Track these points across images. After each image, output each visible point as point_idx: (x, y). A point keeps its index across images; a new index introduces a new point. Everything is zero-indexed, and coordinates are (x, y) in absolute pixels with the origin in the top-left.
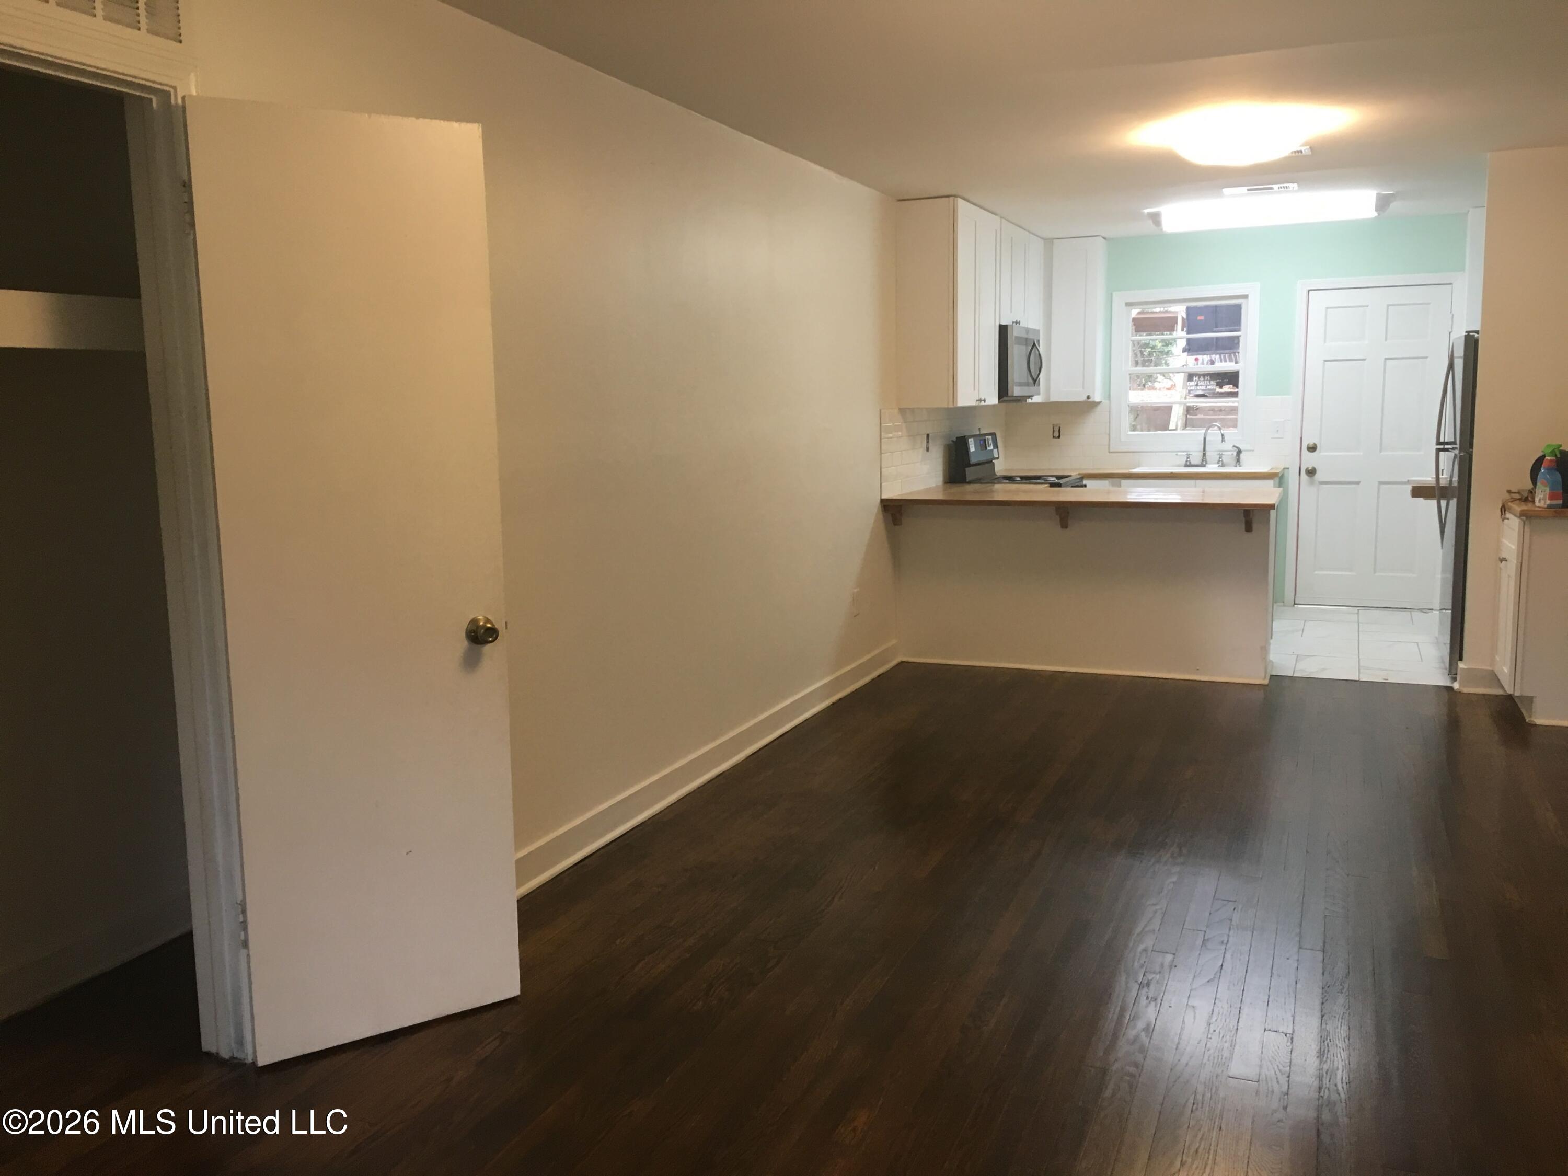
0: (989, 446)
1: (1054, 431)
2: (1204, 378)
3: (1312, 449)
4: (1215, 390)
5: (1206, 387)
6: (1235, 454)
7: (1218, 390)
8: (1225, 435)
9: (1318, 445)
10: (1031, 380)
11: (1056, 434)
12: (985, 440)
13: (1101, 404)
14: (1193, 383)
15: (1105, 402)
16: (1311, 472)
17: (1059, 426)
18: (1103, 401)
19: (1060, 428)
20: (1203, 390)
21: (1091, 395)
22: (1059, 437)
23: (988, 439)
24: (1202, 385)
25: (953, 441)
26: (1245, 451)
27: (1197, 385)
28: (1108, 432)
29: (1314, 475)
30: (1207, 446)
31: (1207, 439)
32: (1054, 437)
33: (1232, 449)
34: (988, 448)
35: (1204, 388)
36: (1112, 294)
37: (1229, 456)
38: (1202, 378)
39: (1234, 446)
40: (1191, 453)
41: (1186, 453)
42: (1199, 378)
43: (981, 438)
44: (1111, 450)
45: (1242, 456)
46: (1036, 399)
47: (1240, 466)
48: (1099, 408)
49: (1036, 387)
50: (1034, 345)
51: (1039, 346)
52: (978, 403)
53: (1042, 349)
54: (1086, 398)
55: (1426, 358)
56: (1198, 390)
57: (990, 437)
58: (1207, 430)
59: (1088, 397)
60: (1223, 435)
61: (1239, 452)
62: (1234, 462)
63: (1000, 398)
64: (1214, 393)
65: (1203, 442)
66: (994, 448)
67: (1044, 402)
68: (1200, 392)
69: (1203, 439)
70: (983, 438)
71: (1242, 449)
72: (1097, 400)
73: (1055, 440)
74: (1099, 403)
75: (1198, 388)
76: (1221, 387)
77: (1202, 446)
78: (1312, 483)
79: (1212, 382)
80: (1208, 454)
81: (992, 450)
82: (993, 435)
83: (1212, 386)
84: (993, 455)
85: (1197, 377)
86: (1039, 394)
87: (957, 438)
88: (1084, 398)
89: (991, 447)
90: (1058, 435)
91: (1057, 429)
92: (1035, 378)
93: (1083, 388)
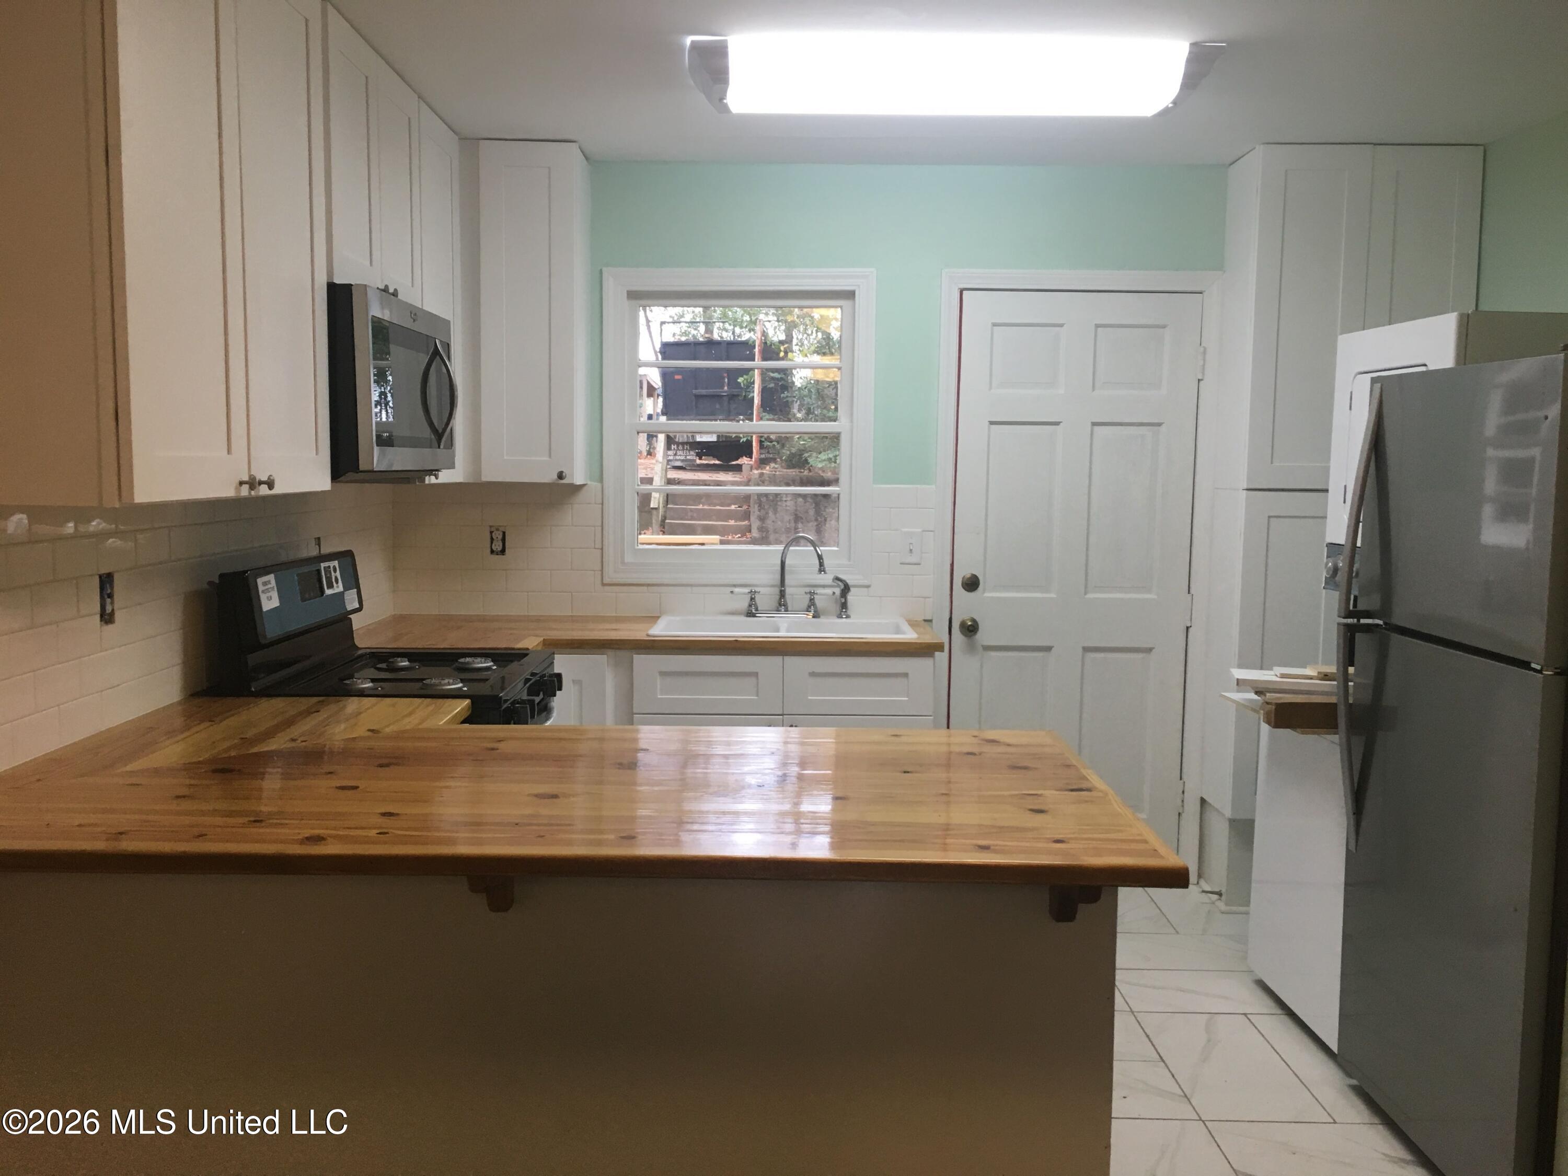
0: (330, 586)
1: (492, 539)
2: (683, 447)
3: (972, 584)
4: (695, 461)
5: (686, 457)
6: (838, 591)
7: (698, 462)
8: (824, 557)
9: (981, 578)
10: (427, 433)
11: (498, 546)
12: (319, 571)
13: (585, 488)
14: (670, 453)
15: (594, 485)
16: (970, 629)
17: (502, 529)
18: (589, 483)
19: (504, 533)
20: (682, 461)
21: (566, 471)
22: (503, 551)
23: (327, 569)
24: (680, 455)
25: (210, 583)
26: (855, 586)
27: (675, 455)
28: (598, 545)
29: (976, 632)
30: (787, 577)
31: (788, 562)
32: (492, 552)
33: (833, 584)
34: (328, 592)
35: (683, 458)
36: (601, 272)
37: (826, 596)
38: (680, 447)
39: (837, 579)
40: (757, 589)
41: (747, 590)
42: (678, 447)
43: (305, 569)
44: (606, 580)
45: (850, 597)
46: (445, 477)
47: (848, 617)
48: (582, 496)
49: (441, 452)
50: (436, 352)
51: (449, 359)
52: (245, 491)
53: (458, 367)
54: (556, 477)
55: (1159, 425)
56: (677, 460)
57: (336, 563)
58: (787, 546)
59: (561, 476)
60: (820, 557)
61: (846, 589)
62: (836, 608)
63: (336, 474)
64: (694, 465)
65: (779, 568)
66: (346, 588)
67: (466, 482)
68: (679, 464)
69: (779, 562)
70: (313, 568)
71: (850, 582)
72: (578, 481)
73: (495, 557)
74: (584, 485)
75: (678, 458)
76: (700, 459)
77: (778, 576)
78: (971, 648)
79: (692, 453)
80: (789, 591)
81: (341, 595)
82: (347, 558)
83: (692, 456)
84: (345, 606)
85: (675, 447)
86: (452, 466)
87: (222, 576)
88: (549, 477)
89: (339, 588)
90: (500, 548)
91: (498, 535)
92: (440, 431)
93: (550, 456)
